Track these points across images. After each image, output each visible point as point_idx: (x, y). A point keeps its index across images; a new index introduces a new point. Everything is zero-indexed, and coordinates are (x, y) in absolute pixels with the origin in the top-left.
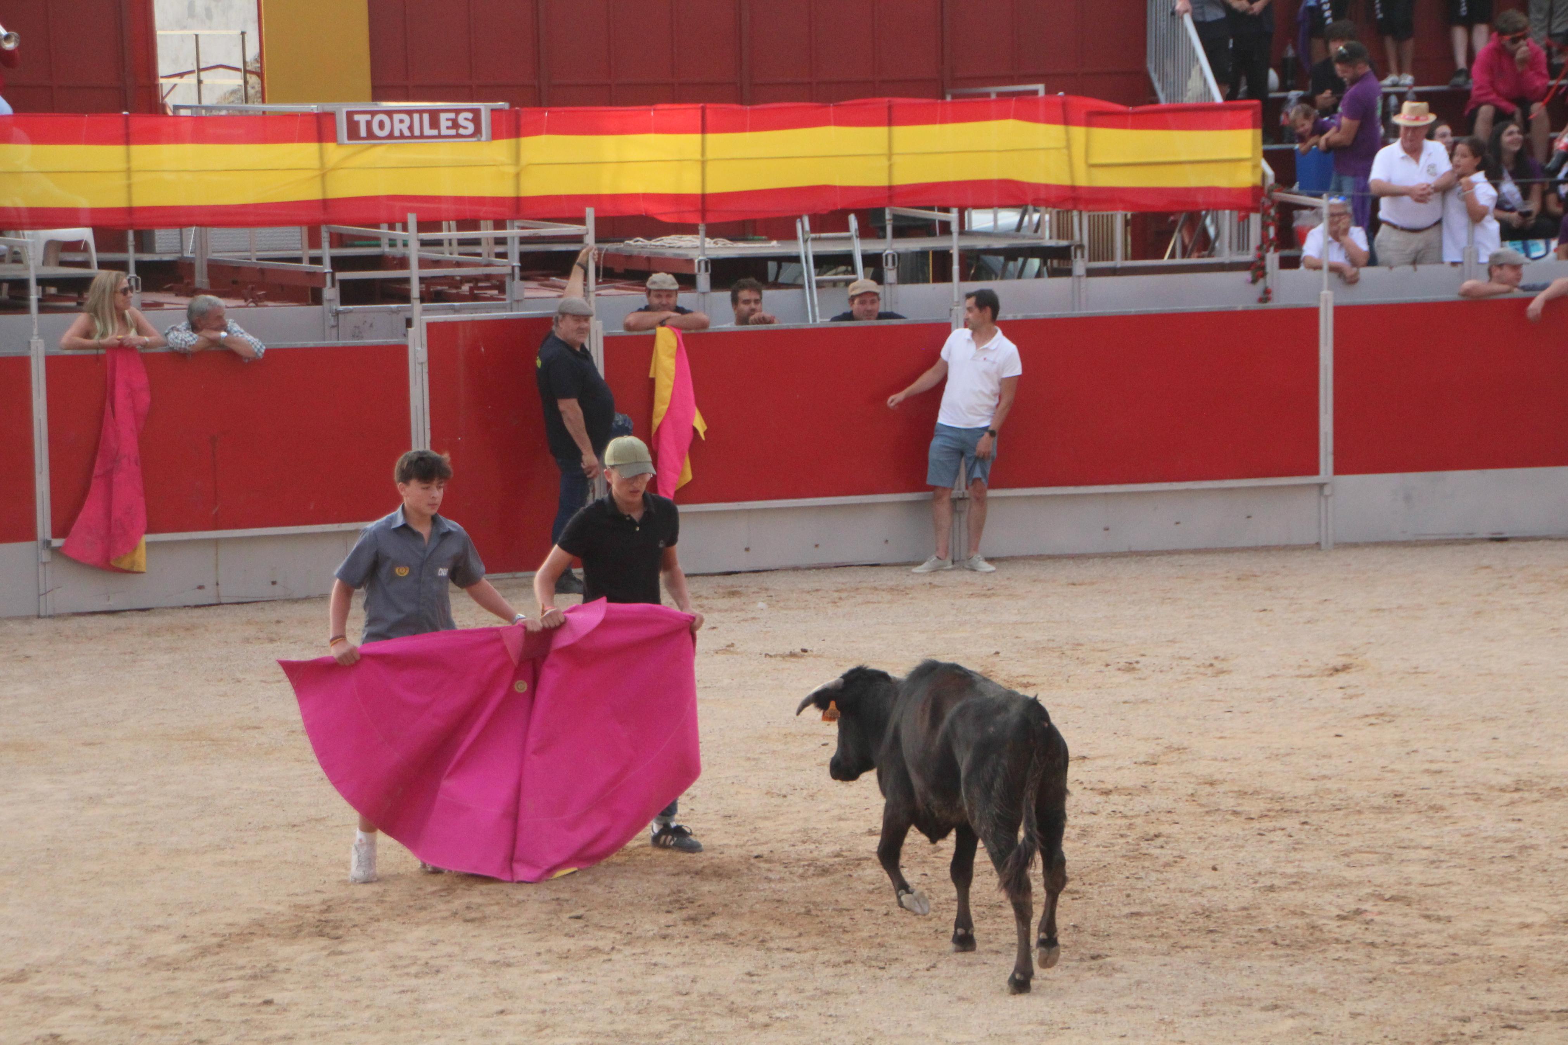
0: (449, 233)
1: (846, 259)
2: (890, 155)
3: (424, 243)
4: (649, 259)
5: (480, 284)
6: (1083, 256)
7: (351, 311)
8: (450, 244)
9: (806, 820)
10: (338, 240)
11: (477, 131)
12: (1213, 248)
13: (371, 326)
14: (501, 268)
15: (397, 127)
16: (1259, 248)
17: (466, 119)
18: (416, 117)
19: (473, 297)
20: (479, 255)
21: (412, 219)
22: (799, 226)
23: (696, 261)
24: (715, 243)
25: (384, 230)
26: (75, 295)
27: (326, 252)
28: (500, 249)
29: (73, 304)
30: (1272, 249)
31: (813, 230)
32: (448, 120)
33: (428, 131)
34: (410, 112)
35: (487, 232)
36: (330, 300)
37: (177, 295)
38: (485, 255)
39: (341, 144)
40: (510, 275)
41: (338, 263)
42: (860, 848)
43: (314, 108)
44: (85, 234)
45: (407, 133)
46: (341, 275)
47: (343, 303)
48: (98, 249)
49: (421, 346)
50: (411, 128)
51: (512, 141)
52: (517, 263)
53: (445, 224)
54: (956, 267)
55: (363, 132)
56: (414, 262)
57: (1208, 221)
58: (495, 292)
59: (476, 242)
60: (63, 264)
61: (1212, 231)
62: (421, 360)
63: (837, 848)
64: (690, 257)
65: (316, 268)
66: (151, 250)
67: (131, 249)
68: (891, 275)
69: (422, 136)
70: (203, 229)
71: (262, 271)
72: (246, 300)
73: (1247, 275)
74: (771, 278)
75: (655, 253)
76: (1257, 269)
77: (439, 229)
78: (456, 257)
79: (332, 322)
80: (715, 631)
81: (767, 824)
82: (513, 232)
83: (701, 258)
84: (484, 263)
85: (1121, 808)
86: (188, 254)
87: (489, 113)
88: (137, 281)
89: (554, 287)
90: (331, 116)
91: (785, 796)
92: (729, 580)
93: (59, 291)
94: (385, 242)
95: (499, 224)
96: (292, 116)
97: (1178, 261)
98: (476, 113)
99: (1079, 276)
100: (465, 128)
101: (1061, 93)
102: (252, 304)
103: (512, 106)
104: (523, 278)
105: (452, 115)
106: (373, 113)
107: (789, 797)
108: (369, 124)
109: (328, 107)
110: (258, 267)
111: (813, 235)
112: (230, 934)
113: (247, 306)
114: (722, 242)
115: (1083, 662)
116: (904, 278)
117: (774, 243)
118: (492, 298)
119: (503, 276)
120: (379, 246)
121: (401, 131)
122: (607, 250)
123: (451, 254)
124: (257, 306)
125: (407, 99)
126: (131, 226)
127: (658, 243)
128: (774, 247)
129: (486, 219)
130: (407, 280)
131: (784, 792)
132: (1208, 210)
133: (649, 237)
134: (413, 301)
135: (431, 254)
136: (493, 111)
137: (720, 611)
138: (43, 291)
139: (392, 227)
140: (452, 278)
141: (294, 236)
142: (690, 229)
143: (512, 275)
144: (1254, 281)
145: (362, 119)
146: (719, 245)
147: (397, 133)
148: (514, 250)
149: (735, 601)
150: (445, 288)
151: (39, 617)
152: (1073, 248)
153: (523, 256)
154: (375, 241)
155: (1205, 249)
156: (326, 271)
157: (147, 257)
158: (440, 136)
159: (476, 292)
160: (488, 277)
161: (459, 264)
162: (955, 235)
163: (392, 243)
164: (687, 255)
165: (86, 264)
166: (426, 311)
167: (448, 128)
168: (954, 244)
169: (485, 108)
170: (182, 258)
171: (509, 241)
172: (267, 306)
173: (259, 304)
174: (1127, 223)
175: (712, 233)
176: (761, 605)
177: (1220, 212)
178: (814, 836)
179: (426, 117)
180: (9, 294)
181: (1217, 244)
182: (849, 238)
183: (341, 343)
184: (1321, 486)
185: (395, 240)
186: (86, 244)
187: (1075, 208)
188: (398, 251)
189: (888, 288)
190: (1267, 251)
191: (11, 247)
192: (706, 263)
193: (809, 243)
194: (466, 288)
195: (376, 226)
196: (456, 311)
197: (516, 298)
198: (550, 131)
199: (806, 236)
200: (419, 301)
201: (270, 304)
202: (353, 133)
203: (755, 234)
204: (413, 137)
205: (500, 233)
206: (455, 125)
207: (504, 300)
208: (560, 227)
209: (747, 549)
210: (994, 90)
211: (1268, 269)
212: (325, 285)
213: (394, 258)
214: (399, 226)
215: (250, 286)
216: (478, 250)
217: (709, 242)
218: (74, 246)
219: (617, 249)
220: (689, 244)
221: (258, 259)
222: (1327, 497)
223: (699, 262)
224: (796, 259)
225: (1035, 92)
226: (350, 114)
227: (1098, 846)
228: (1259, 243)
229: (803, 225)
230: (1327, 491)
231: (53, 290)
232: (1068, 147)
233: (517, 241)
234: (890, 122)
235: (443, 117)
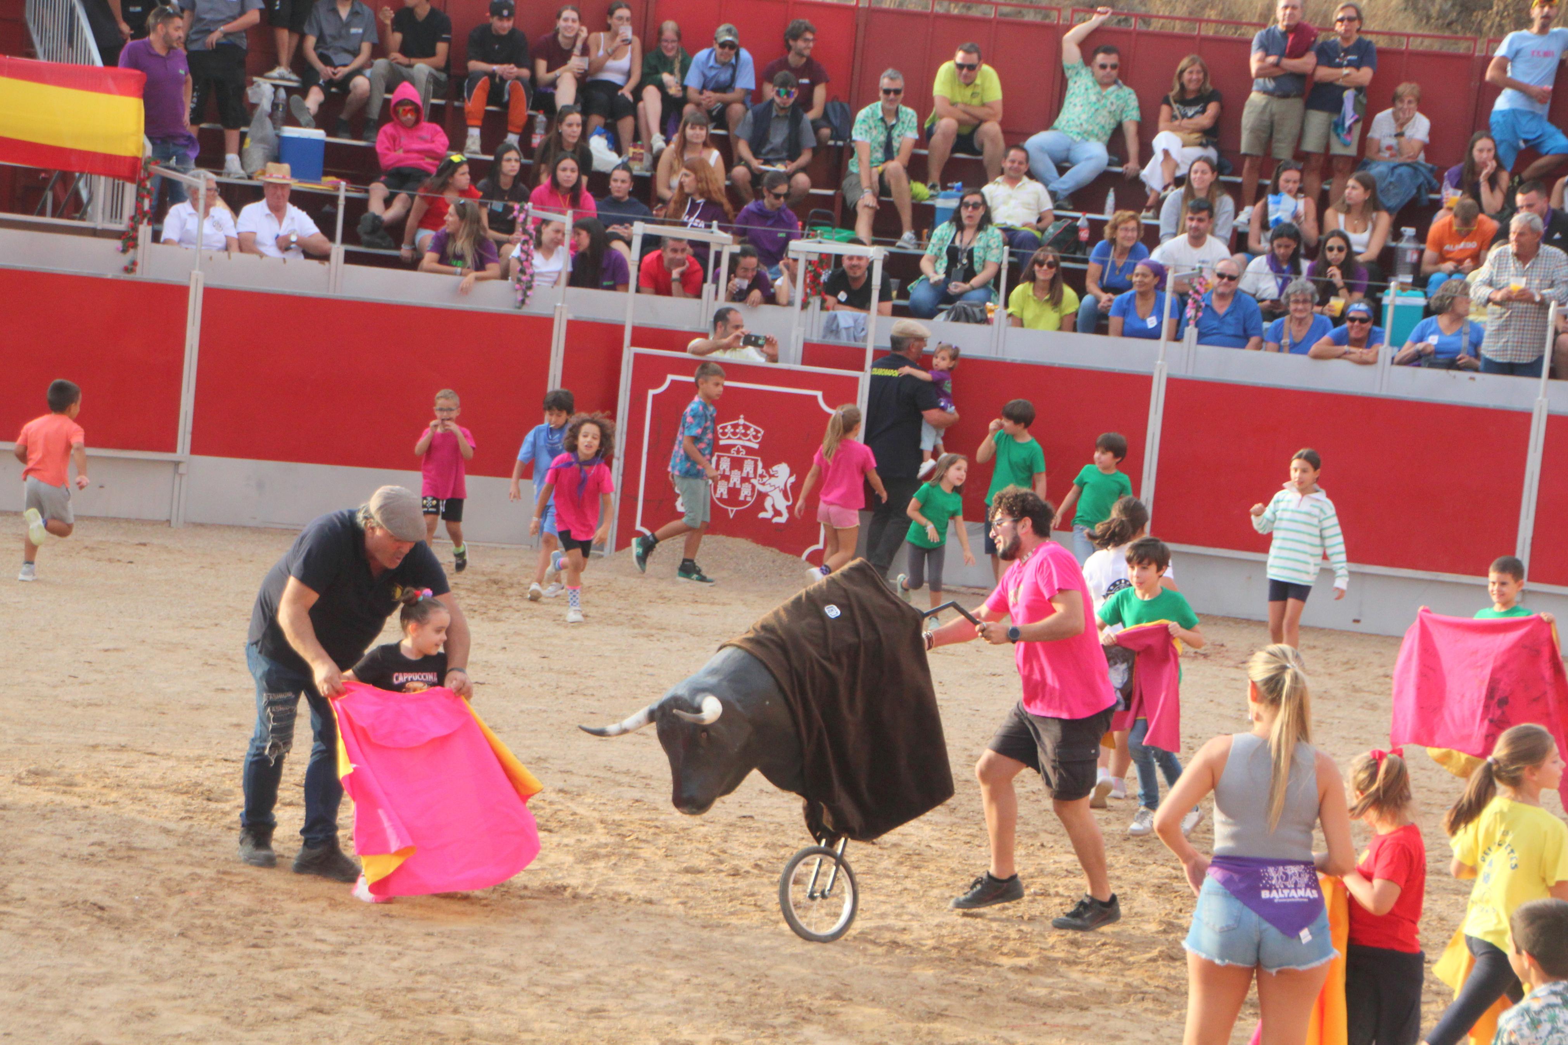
12: (85, 212)
16: (132, 218)
30: (145, 221)
57: (81, 184)
61: (84, 194)
73: (118, 243)
76: (129, 240)
97: (48, 220)
132: (82, 173)
144: (124, 251)
155: (77, 211)
177: (95, 177)
181: (89, 209)
184: (177, 464)
190: (141, 223)
211: (140, 241)
222: (181, 475)
228: (132, 213)
230: (182, 469)
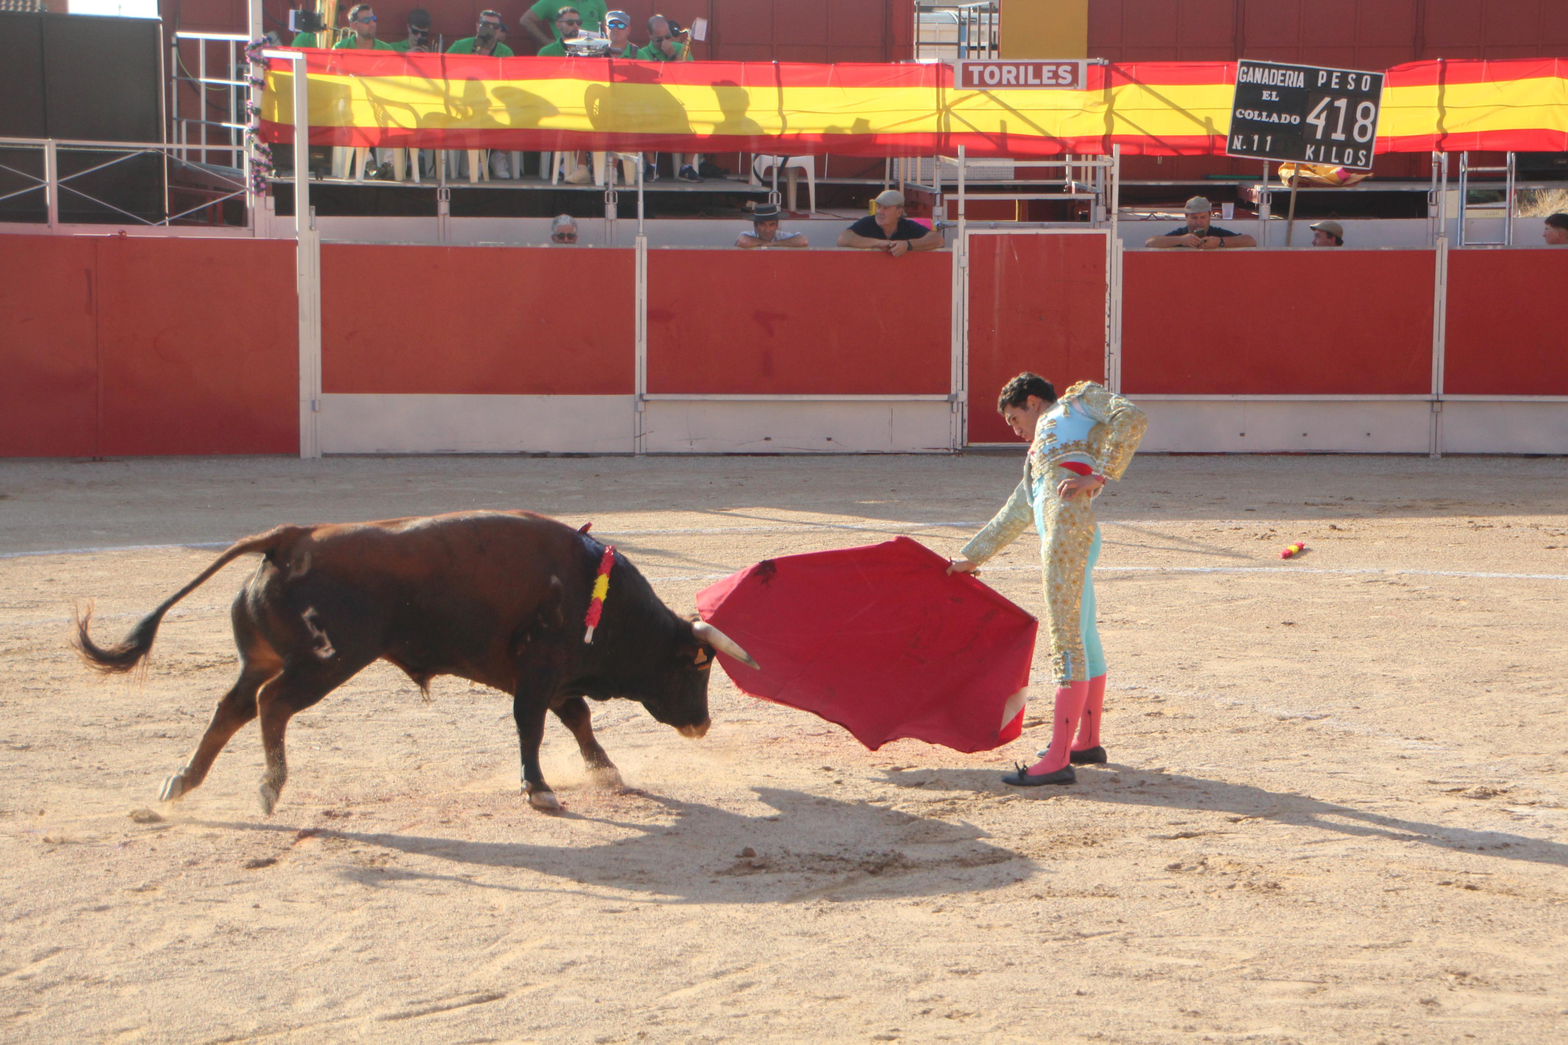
11: (1075, 82)
15: (1005, 77)
17: (1065, 71)
18: (1022, 68)
32: (1049, 71)
34: (1017, 65)
39: (956, 89)
45: (1013, 82)
50: (1017, 78)
51: (1104, 91)
55: (976, 80)
69: (1026, 85)
87: (1086, 66)
90: (949, 67)
98: (1075, 66)
100: (1064, 78)
105: (1054, 68)
106: (986, 65)
108: (981, 74)
121: (1008, 81)
136: (1089, 65)
145: (976, 70)
147: (1004, 82)
158: (1042, 85)
167: (1049, 78)
169: (1082, 62)
179: (1031, 69)
198: (1136, 81)
202: (967, 81)
204: (1018, 85)
206: (1056, 75)
212: (935, 203)
226: (965, 66)
234: (1443, 81)
235: (1045, 69)
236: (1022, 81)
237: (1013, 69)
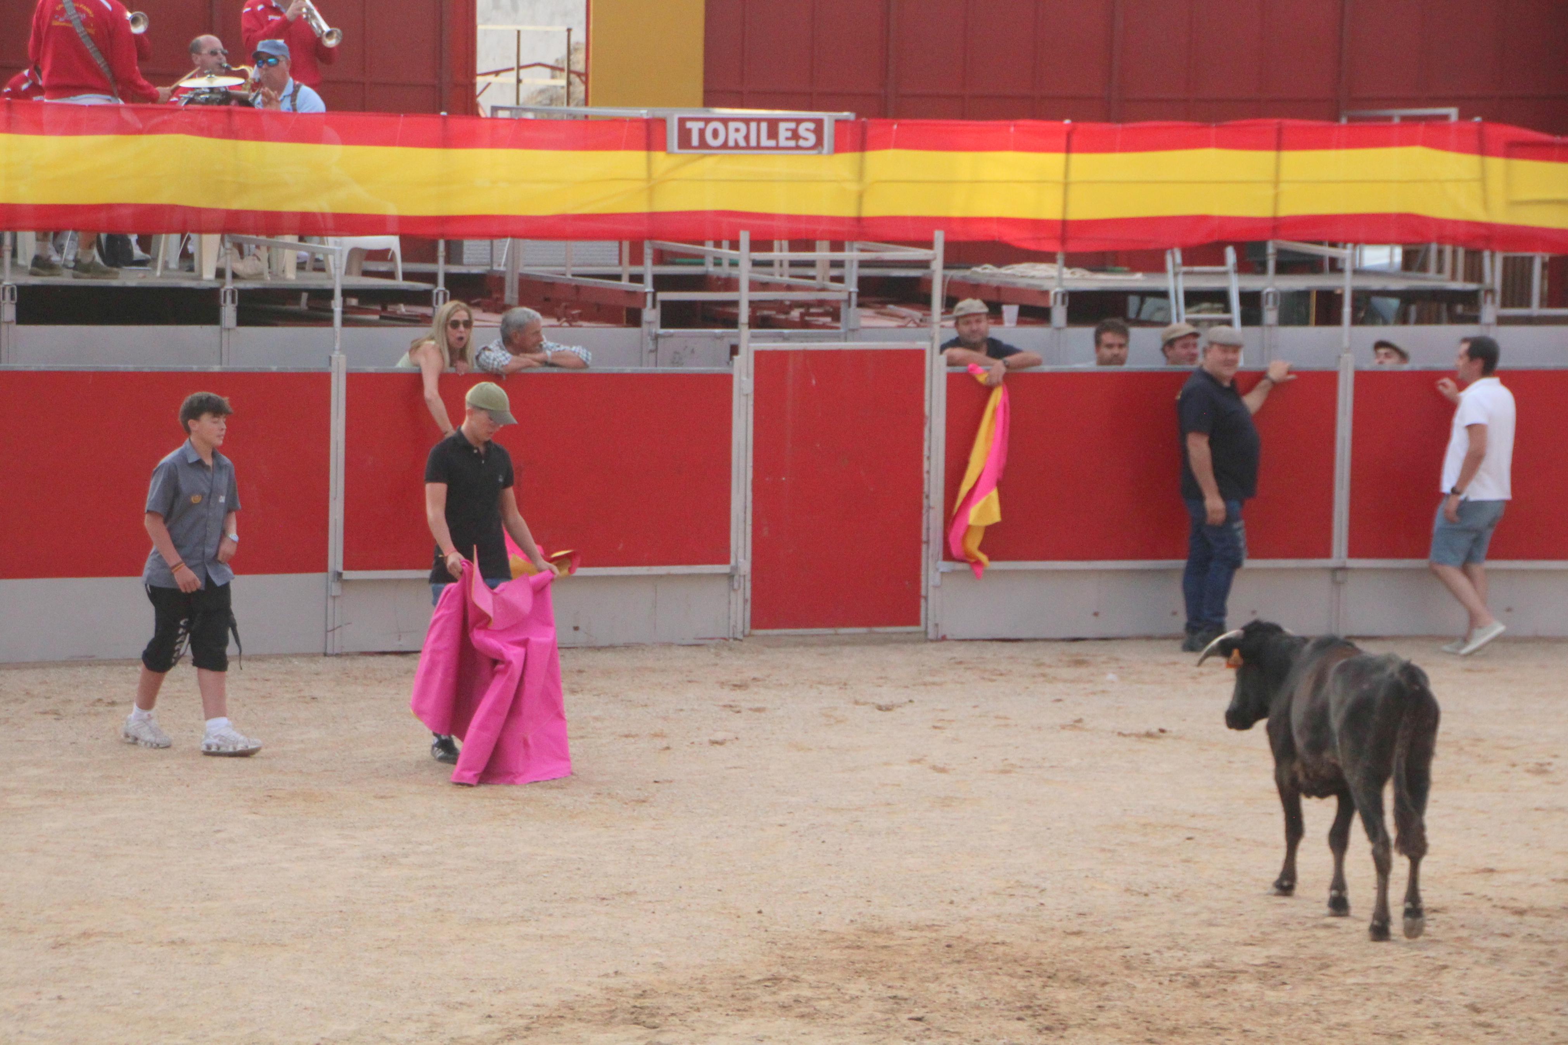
0: (781, 254)
1: (1220, 297)
2: (1276, 183)
3: (756, 264)
4: (998, 289)
5: (813, 310)
6: (1493, 301)
7: (671, 336)
8: (781, 265)
9: (1172, 923)
10: (660, 258)
11: (819, 143)
13: (693, 351)
14: (836, 293)
15: (732, 136)
17: (807, 130)
18: (753, 125)
19: (804, 324)
20: (813, 278)
21: (744, 237)
22: (1169, 258)
23: (1052, 293)
24: (1072, 273)
25: (709, 247)
26: (379, 308)
27: (649, 269)
28: (835, 272)
29: (376, 317)
31: (1185, 262)
32: (787, 130)
33: (765, 142)
34: (747, 121)
35: (822, 254)
36: (650, 323)
37: (484, 311)
38: (819, 278)
39: (670, 153)
40: (845, 301)
41: (661, 283)
42: (1235, 959)
43: (643, 113)
44: (391, 242)
45: (742, 143)
46: (663, 296)
47: (663, 325)
48: (404, 259)
49: (748, 376)
50: (747, 138)
51: (856, 155)
52: (854, 288)
53: (776, 244)
54: (1347, 310)
55: (695, 141)
56: (744, 285)
58: (828, 320)
59: (811, 264)
60: (366, 273)
62: (745, 392)
63: (1208, 957)
64: (1045, 288)
65: (636, 286)
66: (459, 262)
67: (441, 260)
68: (1270, 315)
69: (758, 147)
70: (516, 240)
71: (578, 288)
72: (559, 319)
74: (1132, 314)
75: (1008, 283)
77: (770, 249)
78: (786, 279)
79: (651, 346)
80: (1059, 704)
81: (1129, 926)
82: (852, 255)
83: (1058, 289)
84: (818, 287)
85: (1539, 932)
86: (500, 267)
87: (833, 123)
88: (445, 294)
89: (892, 315)
90: (663, 122)
91: (1146, 895)
92: (1075, 647)
93: (359, 302)
94: (709, 260)
95: (837, 245)
96: (619, 121)
98: (819, 123)
99: (1488, 325)
100: (806, 139)
101: (1478, 119)
102: (566, 324)
103: (858, 116)
104: (860, 305)
105: (792, 125)
106: (707, 121)
107: (1152, 896)
108: (702, 132)
109: (659, 112)
110: (573, 284)
111: (1185, 269)
112: (538, 1017)
113: (560, 326)
114: (1079, 272)
115: (1485, 760)
116: (1286, 319)
117: (1139, 276)
118: (824, 326)
119: (838, 302)
120: (702, 264)
121: (736, 141)
122: (952, 277)
123: (781, 275)
124: (571, 326)
125: (742, 106)
126: (442, 236)
127: (1009, 272)
128: (1138, 280)
129: (822, 239)
130: (735, 303)
131: (1145, 890)
133: (999, 264)
134: (740, 326)
135: (762, 276)
136: (837, 121)
137: (1065, 681)
138: (344, 302)
139: (718, 244)
140: (781, 302)
141: (611, 251)
142: (1048, 258)
143: (849, 301)
145: (694, 127)
146: (1076, 277)
147: (731, 143)
148: (852, 275)
149: (1083, 671)
150: (772, 313)
151: (325, 655)
152: (1482, 293)
153: (863, 281)
154: (699, 259)
156: (647, 290)
157: (455, 269)
158: (777, 148)
159: (807, 318)
160: (821, 303)
161: (789, 288)
162: (1348, 274)
163: (718, 263)
164: (1041, 286)
165: (390, 275)
166: (754, 337)
167: (787, 139)
168: (1346, 284)
169: (828, 117)
170: (492, 270)
171: (847, 264)
172: (581, 326)
173: (574, 324)
174: (1544, 265)
175: (1071, 262)
176: (1111, 676)
178: (1181, 942)
179: (764, 126)
180: (307, 304)
182: (1225, 273)
183: (660, 369)
185: (720, 259)
186: (393, 254)
187: (1487, 247)
188: (725, 271)
189: (1266, 329)
191: (313, 254)
192: (1064, 295)
193: (1180, 278)
194: (795, 314)
195: (702, 243)
196: (786, 339)
197: (851, 327)
198: (898, 145)
199: (1177, 269)
200: (747, 327)
201: (585, 324)
202: (685, 141)
203: (1117, 265)
204: (748, 147)
205: (837, 256)
206: (795, 135)
207: (837, 328)
208: (903, 251)
209: (1096, 614)
210: (1397, 113)
212: (645, 305)
213: (719, 279)
214: (725, 243)
215: (564, 304)
216: (810, 272)
217: (1067, 273)
218: (382, 255)
219: (964, 277)
220: (1044, 274)
221: (573, 275)
223: (1056, 294)
224: (1163, 294)
225: (1445, 117)
226: (682, 121)
227: (1513, 974)
229: (1174, 258)
231: (354, 302)
232: (1483, 180)
233: (855, 264)
234: (1279, 146)
235: (782, 126)
236: (753, 143)
237: (742, 126)
